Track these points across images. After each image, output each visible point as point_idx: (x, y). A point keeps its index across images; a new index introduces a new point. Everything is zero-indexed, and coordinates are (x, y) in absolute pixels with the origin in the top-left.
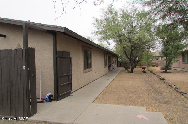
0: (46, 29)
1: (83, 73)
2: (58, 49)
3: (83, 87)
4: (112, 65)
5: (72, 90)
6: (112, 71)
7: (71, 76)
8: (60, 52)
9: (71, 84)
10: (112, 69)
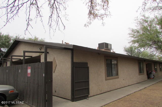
0: (63, 47)
1: (106, 80)
2: (75, 61)
3: (106, 92)
4: (152, 73)
5: (89, 95)
6: (153, 79)
7: (88, 82)
8: (77, 63)
9: (88, 89)
10: (153, 77)
